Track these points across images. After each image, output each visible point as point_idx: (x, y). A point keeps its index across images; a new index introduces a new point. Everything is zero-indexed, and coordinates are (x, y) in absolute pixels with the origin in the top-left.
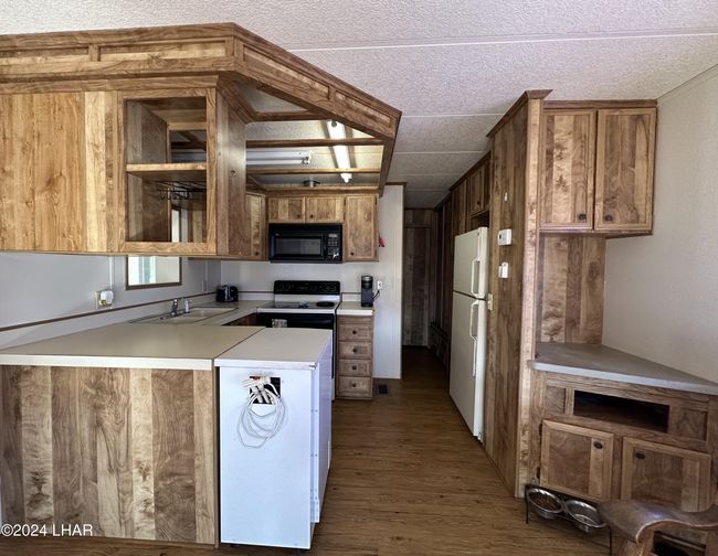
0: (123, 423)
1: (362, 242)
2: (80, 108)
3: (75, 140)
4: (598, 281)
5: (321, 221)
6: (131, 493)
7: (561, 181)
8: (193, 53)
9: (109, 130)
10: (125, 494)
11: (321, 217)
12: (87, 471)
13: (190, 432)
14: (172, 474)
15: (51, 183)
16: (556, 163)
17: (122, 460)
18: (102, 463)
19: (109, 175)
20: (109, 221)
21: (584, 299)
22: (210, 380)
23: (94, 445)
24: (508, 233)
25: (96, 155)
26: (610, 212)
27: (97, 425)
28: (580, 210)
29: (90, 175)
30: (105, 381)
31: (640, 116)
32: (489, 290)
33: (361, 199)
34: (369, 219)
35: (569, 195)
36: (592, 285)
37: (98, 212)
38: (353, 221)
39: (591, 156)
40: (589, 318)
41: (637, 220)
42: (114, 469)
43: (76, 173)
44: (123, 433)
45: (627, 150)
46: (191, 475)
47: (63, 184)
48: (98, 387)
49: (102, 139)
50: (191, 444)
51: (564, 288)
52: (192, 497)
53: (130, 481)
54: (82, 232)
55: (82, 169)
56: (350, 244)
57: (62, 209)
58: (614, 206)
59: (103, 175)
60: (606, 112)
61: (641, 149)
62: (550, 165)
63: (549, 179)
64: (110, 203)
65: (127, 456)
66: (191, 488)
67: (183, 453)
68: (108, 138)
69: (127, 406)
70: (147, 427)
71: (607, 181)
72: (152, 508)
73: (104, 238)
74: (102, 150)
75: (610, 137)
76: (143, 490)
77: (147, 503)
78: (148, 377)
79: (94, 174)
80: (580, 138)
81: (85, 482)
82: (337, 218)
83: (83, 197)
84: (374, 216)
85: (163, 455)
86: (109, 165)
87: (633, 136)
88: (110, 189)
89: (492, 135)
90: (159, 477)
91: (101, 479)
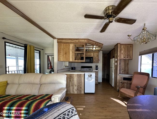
0: (73, 80)
1: (96, 60)
2: (70, 45)
3: (69, 49)
4: (128, 65)
5: (90, 56)
6: (74, 88)
7: (122, 53)
8: (83, 41)
9: (73, 48)
10: (73, 88)
11: (89, 56)
12: (69, 86)
13: (81, 81)
14: (79, 86)
15: (66, 54)
16: (122, 51)
17: (73, 85)
18: (71, 85)
19: (73, 53)
20: (73, 58)
21: (126, 68)
22: (83, 75)
23: (70, 83)
24: (116, 59)
25: (71, 51)
26: (128, 57)
27: (70, 81)
28: (124, 57)
29: (70, 53)
30: (71, 76)
31: (131, 46)
32: (114, 67)
33: (96, 53)
34: (97, 56)
35: (123, 55)
36: (127, 66)
37: (71, 57)
38: (95, 57)
39: (125, 50)
40: (127, 70)
41: (131, 58)
42: (72, 86)
43: (69, 52)
44: (73, 82)
45: (129, 50)
46: (81, 86)
47: (67, 54)
48: (70, 76)
49: (72, 49)
50: (81, 82)
51: (124, 66)
52: (81, 88)
53: (74, 87)
54: (69, 59)
55: (70, 52)
56: (94, 60)
57: (67, 56)
58: (128, 56)
59: (72, 53)
60: (127, 45)
61: (131, 50)
62: (121, 51)
63: (121, 53)
64: (73, 56)
65: (74, 84)
66: (81, 87)
67: (80, 83)
68: (73, 49)
69: (74, 78)
70: (76, 81)
71: (127, 53)
72: (76, 90)
73: (72, 60)
74: (72, 50)
75: (128, 48)
76: (75, 88)
77: (76, 89)
78: (76, 75)
79: (71, 53)
80: (124, 48)
81: (69, 87)
82: (92, 56)
83: (70, 55)
84: (98, 56)
85: (78, 84)
86: (73, 52)
87: (130, 48)
88: (73, 54)
89: (115, 46)
90: (77, 86)
91: (71, 87)
